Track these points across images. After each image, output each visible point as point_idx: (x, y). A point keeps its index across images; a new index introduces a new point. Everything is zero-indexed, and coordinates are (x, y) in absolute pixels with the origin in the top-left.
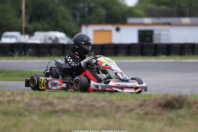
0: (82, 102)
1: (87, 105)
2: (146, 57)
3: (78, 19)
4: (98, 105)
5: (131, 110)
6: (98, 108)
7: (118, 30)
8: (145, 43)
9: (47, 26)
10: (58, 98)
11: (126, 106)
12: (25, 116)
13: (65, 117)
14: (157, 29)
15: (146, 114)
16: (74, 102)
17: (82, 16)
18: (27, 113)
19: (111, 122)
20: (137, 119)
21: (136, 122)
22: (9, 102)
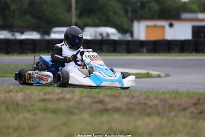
0: (134, 100)
1: (139, 104)
2: (201, 54)
3: (130, 14)
4: (150, 103)
5: (185, 109)
6: (150, 107)
7: (171, 25)
8: (199, 40)
9: (98, 22)
10: (110, 96)
11: (180, 105)
12: (75, 114)
13: (117, 116)
15: (201, 113)
16: (126, 100)
17: (134, 11)
18: (77, 111)
19: (164, 121)
20: (191, 118)
21: (191, 122)
22: (58, 100)
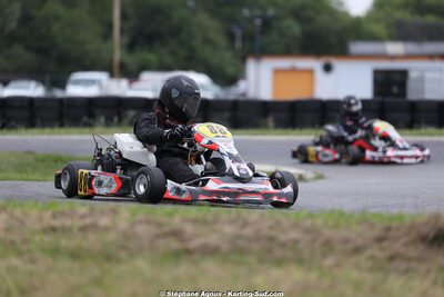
0: (248, 231)
1: (258, 238)
3: (238, 44)
4: (282, 238)
5: (357, 250)
6: (283, 245)
9: (169, 60)
10: (195, 221)
11: (346, 241)
12: (119, 260)
13: (209, 265)
14: (415, 68)
15: (392, 258)
16: (229, 230)
17: (249, 38)
18: (123, 254)
19: (313, 276)
21: (370, 278)
